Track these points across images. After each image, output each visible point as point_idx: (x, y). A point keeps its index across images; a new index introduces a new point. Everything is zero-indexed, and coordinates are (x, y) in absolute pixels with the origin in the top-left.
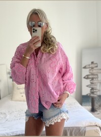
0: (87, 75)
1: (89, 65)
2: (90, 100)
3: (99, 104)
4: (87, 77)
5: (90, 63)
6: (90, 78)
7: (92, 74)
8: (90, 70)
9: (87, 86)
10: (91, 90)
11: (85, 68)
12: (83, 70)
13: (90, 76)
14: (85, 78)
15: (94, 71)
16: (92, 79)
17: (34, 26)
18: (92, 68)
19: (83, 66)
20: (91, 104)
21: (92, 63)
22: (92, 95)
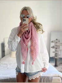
0: (54, 46)
1: (55, 41)
2: (55, 60)
3: (59, 62)
4: (53, 47)
5: (56, 40)
6: (55, 48)
7: (56, 46)
8: (55, 43)
9: (53, 52)
10: (55, 54)
11: (52, 42)
12: (51, 43)
13: (55, 47)
14: (52, 47)
15: (58, 44)
16: (56, 48)
17: (24, 17)
18: (57, 42)
19: (51, 41)
20: (55, 62)
21: (57, 39)
22: (56, 57)
